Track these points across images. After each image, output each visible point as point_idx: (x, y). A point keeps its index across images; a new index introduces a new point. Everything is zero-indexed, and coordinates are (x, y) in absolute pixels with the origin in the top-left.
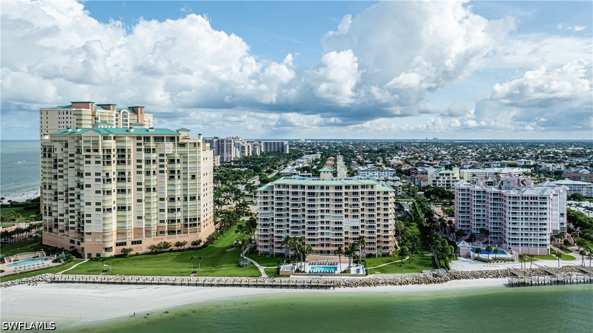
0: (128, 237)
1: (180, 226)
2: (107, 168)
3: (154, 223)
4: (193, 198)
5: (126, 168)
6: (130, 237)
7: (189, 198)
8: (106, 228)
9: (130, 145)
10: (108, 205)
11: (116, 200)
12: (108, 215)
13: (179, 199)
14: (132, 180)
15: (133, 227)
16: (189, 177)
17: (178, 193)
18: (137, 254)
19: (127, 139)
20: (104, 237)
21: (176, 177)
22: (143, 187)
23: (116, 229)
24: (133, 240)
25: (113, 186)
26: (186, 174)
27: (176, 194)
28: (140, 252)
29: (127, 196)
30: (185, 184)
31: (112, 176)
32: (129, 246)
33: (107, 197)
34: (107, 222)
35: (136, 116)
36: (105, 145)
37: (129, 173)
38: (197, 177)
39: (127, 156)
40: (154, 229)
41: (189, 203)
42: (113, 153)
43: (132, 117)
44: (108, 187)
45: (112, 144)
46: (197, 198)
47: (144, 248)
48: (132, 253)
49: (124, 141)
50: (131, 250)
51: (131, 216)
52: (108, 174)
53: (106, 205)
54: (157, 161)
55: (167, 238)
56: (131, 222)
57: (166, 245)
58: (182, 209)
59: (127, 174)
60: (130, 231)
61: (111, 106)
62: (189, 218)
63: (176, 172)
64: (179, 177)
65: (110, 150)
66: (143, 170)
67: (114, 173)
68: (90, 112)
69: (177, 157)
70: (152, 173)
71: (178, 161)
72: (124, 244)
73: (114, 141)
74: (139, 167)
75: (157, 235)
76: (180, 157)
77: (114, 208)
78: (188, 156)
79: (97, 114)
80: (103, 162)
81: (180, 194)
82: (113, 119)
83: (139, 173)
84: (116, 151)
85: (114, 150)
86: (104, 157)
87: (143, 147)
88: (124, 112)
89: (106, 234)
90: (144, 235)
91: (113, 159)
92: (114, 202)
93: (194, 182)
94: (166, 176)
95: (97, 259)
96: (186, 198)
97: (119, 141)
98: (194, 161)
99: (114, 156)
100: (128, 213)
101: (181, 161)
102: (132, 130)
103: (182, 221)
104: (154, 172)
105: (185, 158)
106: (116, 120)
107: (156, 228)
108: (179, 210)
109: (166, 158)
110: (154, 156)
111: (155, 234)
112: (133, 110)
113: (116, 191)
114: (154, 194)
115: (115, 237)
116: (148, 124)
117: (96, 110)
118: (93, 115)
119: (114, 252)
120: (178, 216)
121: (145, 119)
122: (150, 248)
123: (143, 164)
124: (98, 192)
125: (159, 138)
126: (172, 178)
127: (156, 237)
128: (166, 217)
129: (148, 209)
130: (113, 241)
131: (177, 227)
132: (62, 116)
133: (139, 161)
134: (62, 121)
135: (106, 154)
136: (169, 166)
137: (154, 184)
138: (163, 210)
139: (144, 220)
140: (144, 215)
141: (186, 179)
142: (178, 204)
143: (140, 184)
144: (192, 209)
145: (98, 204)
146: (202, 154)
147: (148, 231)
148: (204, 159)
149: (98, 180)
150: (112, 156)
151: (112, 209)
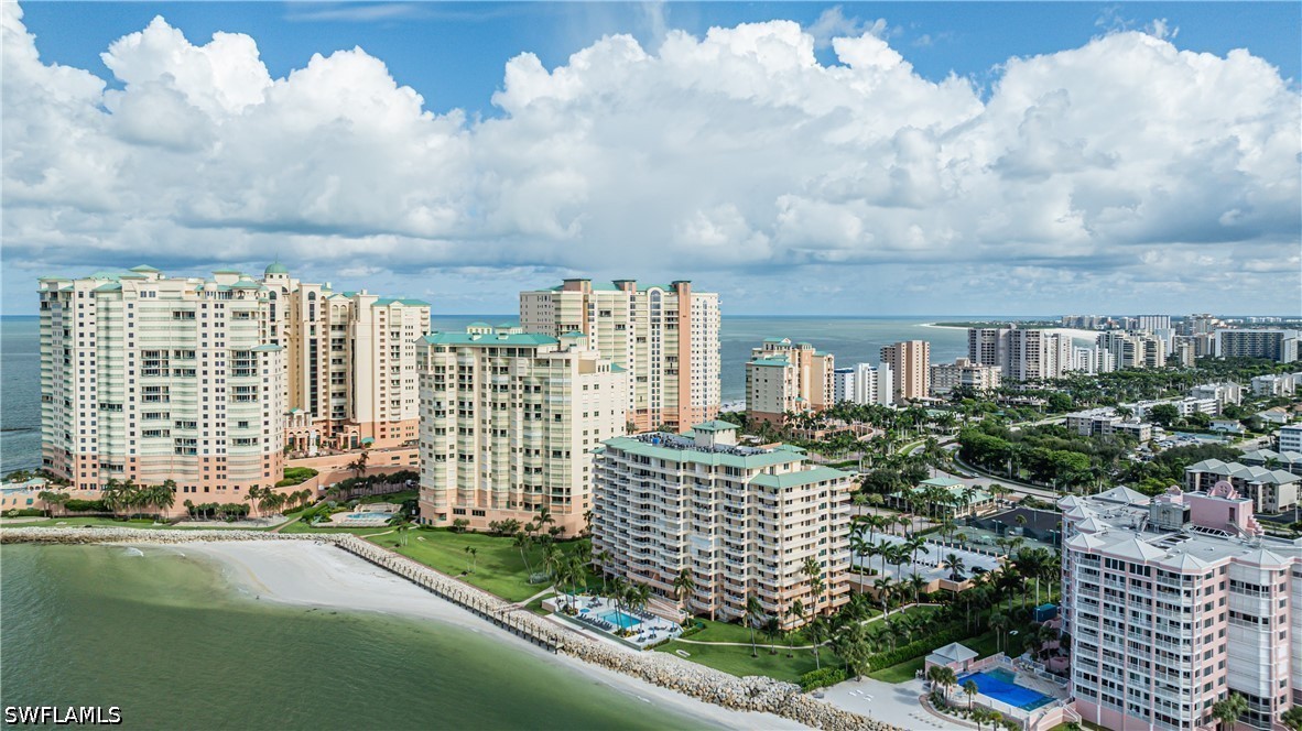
0: (468, 502)
1: (540, 498)
2: (440, 395)
3: (503, 486)
4: (557, 454)
5: (468, 396)
6: (473, 503)
7: (551, 453)
8: (437, 484)
9: (472, 359)
10: (440, 450)
11: (455, 444)
12: (440, 465)
13: (537, 452)
14: (475, 414)
15: (476, 488)
16: (552, 417)
17: (537, 443)
18: (474, 532)
19: (468, 351)
20: (435, 496)
21: (533, 416)
22: (489, 427)
23: (456, 487)
24: (476, 507)
25: (450, 421)
26: (547, 411)
27: (533, 443)
28: (480, 528)
29: (468, 439)
30: (547, 429)
31: (446, 406)
32: (468, 516)
33: (440, 439)
34: (438, 475)
35: (675, 298)
36: (437, 360)
37: (471, 404)
38: (564, 417)
39: (467, 378)
40: (503, 496)
41: (553, 461)
42: (448, 372)
43: (669, 300)
44: (440, 422)
46: (564, 454)
47: (482, 525)
48: (470, 527)
49: (463, 355)
50: (467, 522)
51: (473, 468)
52: (439, 403)
53: (438, 449)
54: (510, 387)
55: (520, 514)
56: (473, 484)
57: (513, 526)
58: (543, 470)
59: (467, 405)
60: (471, 493)
61: (626, 284)
62: (551, 486)
63: (533, 407)
64: (538, 416)
65: (444, 368)
66: (489, 399)
67: (452, 403)
68: (579, 295)
69: (535, 382)
70: (499, 406)
71: (537, 389)
72: (463, 512)
73: (452, 354)
74: (484, 395)
75: (508, 507)
76: (541, 383)
77: (452, 456)
78: (551, 380)
79: (591, 298)
80: (437, 386)
81: (540, 443)
82: (623, 306)
83: (484, 404)
84: (456, 369)
85: (451, 368)
86: (437, 377)
87: (488, 364)
88: (653, 293)
89: (438, 493)
90: (489, 503)
91: (448, 381)
92: (452, 447)
93: (558, 426)
94: (520, 412)
95: (428, 527)
96: (548, 451)
97: (459, 354)
98: (559, 390)
99: (451, 376)
100: (468, 465)
101: (543, 389)
102: (476, 338)
103: (544, 489)
104: (503, 405)
105: (547, 384)
106: (632, 307)
107: (507, 495)
108: (538, 470)
109: (518, 383)
110: (503, 379)
111: (505, 504)
112: (675, 288)
113: (456, 430)
114: (503, 441)
115: (454, 500)
116: (701, 310)
117: (592, 292)
118: (585, 301)
119: (448, 522)
120: (537, 480)
121: (693, 301)
122: (490, 525)
123: (488, 391)
124: (430, 430)
125: (511, 351)
126: (527, 416)
127: (505, 509)
128: (520, 480)
129: (494, 462)
130: (447, 504)
131: (533, 498)
132: (540, 303)
133: (484, 386)
134: (540, 310)
135: (441, 374)
136: (526, 396)
137: (502, 424)
138: (514, 468)
139: (489, 480)
140: (489, 471)
141: (547, 420)
142: (536, 461)
143: (484, 422)
144: (556, 472)
145: (430, 447)
146: (575, 378)
147: (494, 498)
148: (585, 387)
149: (430, 411)
150: (447, 377)
151: (448, 457)
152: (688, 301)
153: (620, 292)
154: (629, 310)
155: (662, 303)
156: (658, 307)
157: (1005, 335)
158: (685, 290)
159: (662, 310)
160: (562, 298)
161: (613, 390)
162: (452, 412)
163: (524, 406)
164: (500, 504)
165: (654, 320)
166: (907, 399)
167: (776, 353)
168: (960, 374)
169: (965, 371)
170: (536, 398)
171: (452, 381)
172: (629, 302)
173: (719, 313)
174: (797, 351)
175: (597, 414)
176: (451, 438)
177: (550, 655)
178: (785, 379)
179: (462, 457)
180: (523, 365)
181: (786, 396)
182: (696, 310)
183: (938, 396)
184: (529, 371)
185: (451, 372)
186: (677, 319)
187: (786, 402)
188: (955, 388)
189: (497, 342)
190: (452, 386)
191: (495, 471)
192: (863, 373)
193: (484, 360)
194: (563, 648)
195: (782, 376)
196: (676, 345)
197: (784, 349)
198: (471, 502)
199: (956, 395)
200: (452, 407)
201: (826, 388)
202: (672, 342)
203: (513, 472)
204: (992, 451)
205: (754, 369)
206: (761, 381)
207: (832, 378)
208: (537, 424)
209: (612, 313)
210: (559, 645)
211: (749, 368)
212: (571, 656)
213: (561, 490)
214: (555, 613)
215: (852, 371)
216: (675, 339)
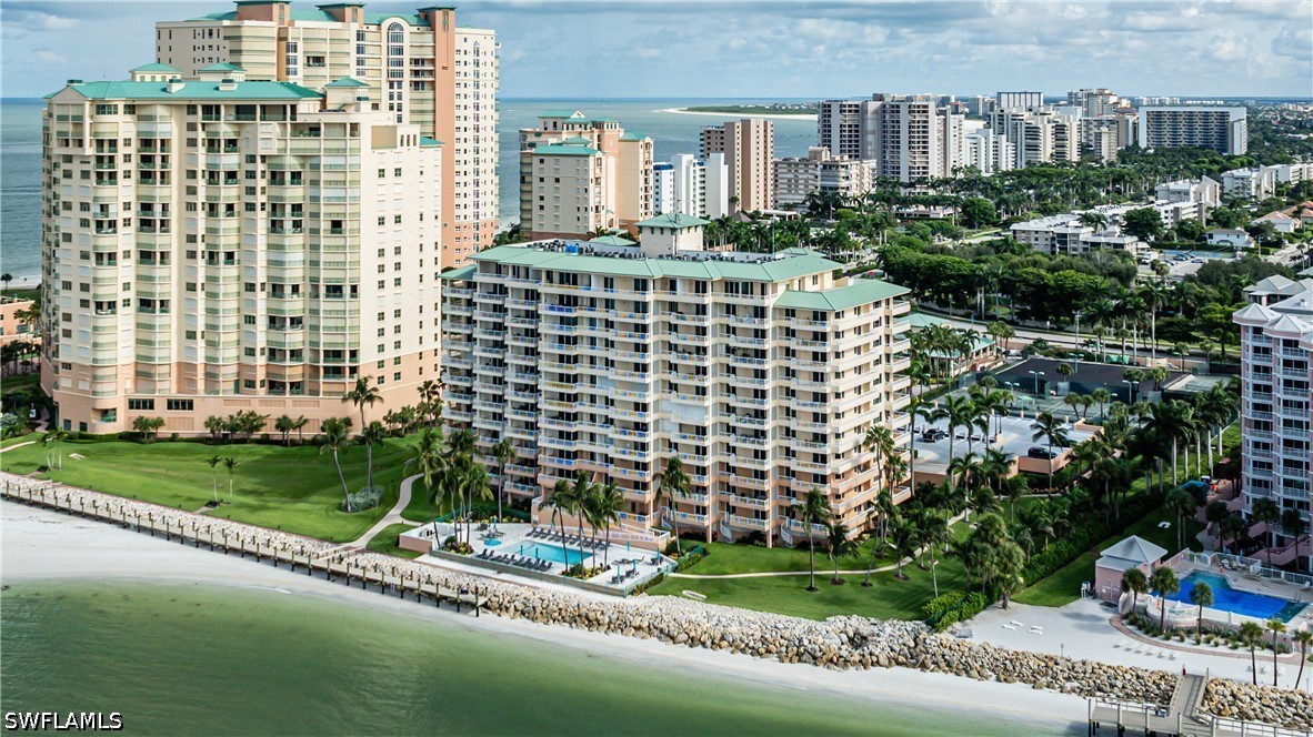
0: (160, 386)
1: (299, 371)
2: (106, 192)
3: (229, 355)
4: (335, 290)
5: (159, 192)
6: (168, 388)
7: (323, 290)
8: (100, 355)
9: (169, 127)
10: (105, 293)
11: (132, 280)
12: (105, 320)
13: (295, 289)
14: (174, 225)
15: (174, 360)
16: (325, 225)
17: (295, 273)
18: (174, 438)
19: (160, 111)
20: (95, 378)
21: (288, 225)
22: (200, 247)
23: (132, 360)
24: (174, 394)
25: (125, 241)
26: (315, 215)
27: (288, 274)
28: (184, 433)
29: (159, 271)
30: (315, 247)
31: (116, 213)
32: (160, 411)
33: (105, 272)
34: (101, 339)
35: (428, 38)
36: (102, 128)
37: (165, 207)
38: (347, 226)
39: (158, 161)
40: (228, 372)
41: (325, 304)
42: (122, 150)
43: (418, 40)
44: (106, 242)
45: (122, 127)
46: (347, 291)
47: (192, 424)
48: (163, 432)
49: (151, 118)
50: (159, 423)
51: (168, 327)
52: (104, 208)
53: (101, 291)
54: (241, 176)
55: (263, 402)
56: (169, 350)
57: (251, 423)
58: (307, 322)
59: (158, 209)
60: (165, 370)
61: (348, 11)
62: (322, 348)
63: (288, 209)
64: (297, 225)
65: (113, 143)
66: (201, 198)
67: (127, 206)
68: (270, 28)
69: (291, 164)
70: (222, 209)
71: (296, 176)
72: (149, 404)
73: (129, 118)
74: (192, 191)
75: (237, 390)
76: (303, 166)
77: (127, 303)
78: (324, 161)
79: (291, 34)
80: (100, 175)
81: (299, 273)
82: (346, 48)
83: (191, 207)
84: (135, 144)
85: (127, 142)
86: (100, 159)
87: (201, 135)
88: (393, 27)
89: (100, 372)
90: (201, 385)
91: (121, 167)
92: (126, 286)
93: (336, 241)
94: (262, 219)
95: (82, 437)
96: (316, 287)
97: (140, 118)
98: (340, 177)
99: (127, 158)
100: (158, 319)
101: (307, 176)
102: (176, 88)
103: (307, 355)
104: (230, 207)
105: (316, 167)
106: (360, 50)
107: (234, 369)
108: (296, 322)
109: (260, 167)
110: (229, 161)
111: (232, 386)
112: (426, 18)
113: (134, 256)
114: (228, 272)
115: (129, 385)
116: (470, 58)
117: (292, 23)
118: (280, 39)
119: (121, 424)
120: (294, 338)
121: (459, 44)
122: (207, 424)
123: (201, 183)
124: (85, 256)
125: (244, 111)
126: (275, 226)
127: (232, 395)
128: (261, 342)
129: (212, 311)
130: (117, 392)
131: (288, 371)
132: (199, 42)
133: (192, 174)
134: (199, 54)
135: (106, 153)
136: (275, 191)
137: (227, 241)
138: (251, 320)
139: (200, 343)
140: (200, 328)
141: (315, 231)
142: (293, 306)
143: (192, 239)
144: (332, 323)
145: (85, 288)
146: (368, 159)
147: (211, 377)
148: (382, 173)
149: (85, 223)
150: (119, 159)
151: (119, 304)
152: (450, 42)
153: (338, 25)
154: (354, 56)
155: (406, 44)
156: (400, 51)
157: (876, 112)
158: (446, 26)
159: (406, 57)
160: (245, 32)
161: (422, 178)
162: (127, 222)
163: (268, 208)
164: (222, 386)
165: (393, 74)
166: (743, 212)
167: (565, 136)
168: (819, 173)
169: (825, 167)
170: (294, 193)
171: (128, 167)
172: (354, 43)
173: (496, 63)
174: (596, 132)
175: (398, 219)
176: (126, 270)
177: (467, 618)
178: (591, 176)
179: (146, 304)
180: (269, 137)
181: (592, 204)
182: (462, 58)
183: (788, 207)
184: (281, 145)
185: (127, 150)
186: (431, 73)
187: (592, 214)
188: (812, 196)
189: (216, 94)
190: (127, 175)
191: (212, 327)
192: (688, 168)
193: (192, 127)
194: (485, 606)
195: (587, 171)
196: (429, 117)
197: (577, 129)
198: (165, 385)
199: (814, 207)
200: (127, 214)
201: (642, 193)
202: (422, 112)
203: (249, 327)
204: (952, 277)
205: (536, 160)
206: (549, 182)
207: (651, 176)
208: (294, 241)
209: (327, 61)
210: (482, 600)
211: (526, 160)
212: (505, 617)
213: (338, 354)
214: (432, 553)
215: (670, 167)
216: (429, 107)
